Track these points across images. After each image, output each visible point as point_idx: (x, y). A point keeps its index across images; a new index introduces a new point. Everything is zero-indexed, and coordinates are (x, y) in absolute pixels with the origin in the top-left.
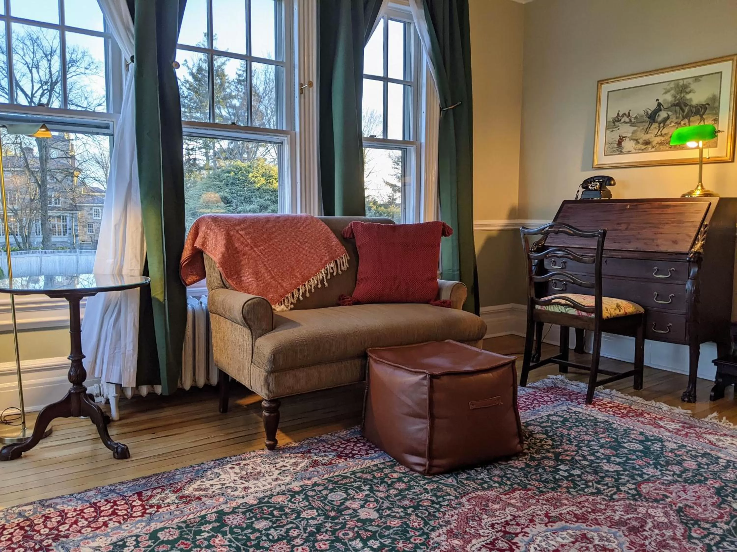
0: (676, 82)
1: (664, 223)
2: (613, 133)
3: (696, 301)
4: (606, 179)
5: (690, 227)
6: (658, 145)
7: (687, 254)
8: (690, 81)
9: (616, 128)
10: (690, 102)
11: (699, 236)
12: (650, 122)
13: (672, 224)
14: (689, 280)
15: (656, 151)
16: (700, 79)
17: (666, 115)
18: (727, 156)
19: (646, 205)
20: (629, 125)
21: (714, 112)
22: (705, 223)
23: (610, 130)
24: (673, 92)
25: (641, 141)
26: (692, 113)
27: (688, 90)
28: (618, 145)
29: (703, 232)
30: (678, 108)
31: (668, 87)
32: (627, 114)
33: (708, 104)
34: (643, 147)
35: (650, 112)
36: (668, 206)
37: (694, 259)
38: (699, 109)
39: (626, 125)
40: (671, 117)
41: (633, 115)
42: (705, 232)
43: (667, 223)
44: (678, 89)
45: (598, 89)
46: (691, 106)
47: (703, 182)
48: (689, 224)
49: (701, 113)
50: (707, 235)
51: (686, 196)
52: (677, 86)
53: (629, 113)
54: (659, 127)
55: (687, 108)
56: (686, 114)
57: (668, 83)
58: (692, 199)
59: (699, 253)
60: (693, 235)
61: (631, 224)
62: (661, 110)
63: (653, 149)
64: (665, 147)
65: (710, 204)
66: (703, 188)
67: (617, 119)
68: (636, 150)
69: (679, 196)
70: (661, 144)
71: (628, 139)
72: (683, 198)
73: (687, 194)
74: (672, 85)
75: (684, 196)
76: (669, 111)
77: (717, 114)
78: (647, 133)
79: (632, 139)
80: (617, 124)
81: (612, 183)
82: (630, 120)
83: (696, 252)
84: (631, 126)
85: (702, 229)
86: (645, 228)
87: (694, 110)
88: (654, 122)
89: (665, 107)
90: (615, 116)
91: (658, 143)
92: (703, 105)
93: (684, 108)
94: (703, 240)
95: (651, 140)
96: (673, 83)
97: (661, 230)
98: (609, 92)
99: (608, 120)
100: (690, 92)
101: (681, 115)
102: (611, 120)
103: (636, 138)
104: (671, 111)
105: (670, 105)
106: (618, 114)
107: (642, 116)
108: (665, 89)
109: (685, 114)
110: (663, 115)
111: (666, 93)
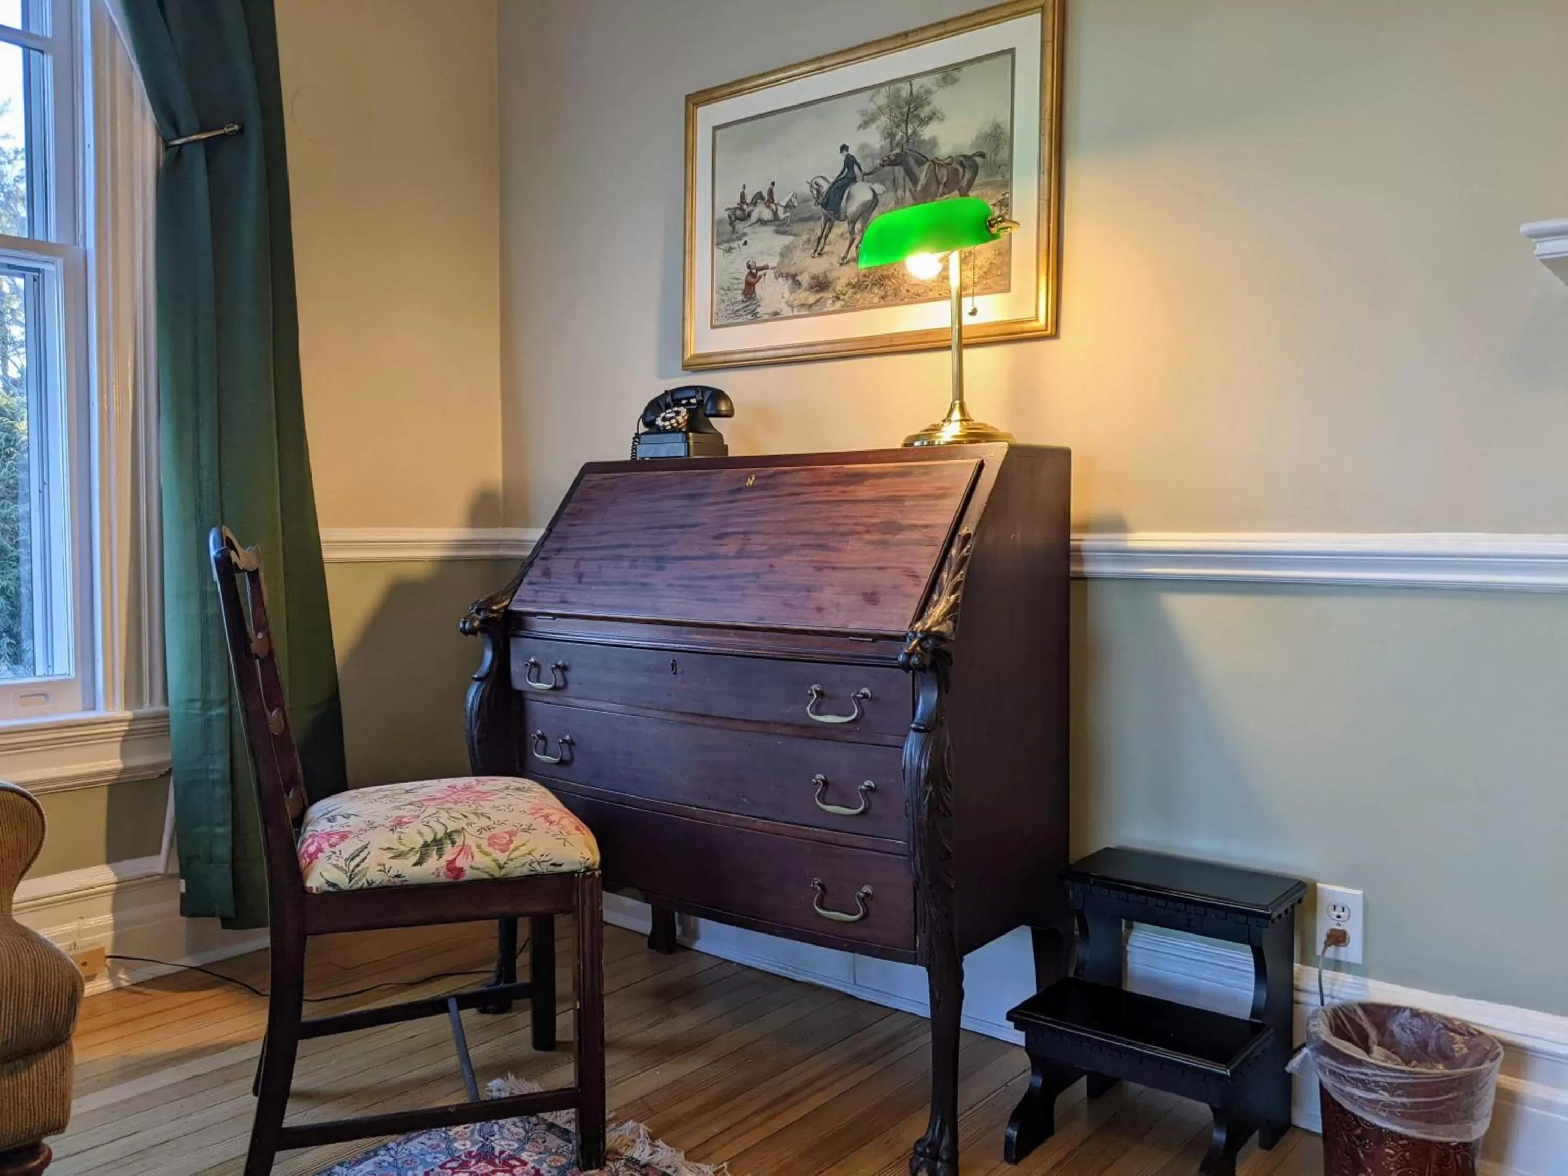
0: (892, 88)
1: (843, 534)
2: (732, 256)
3: (937, 807)
4: (707, 394)
5: (918, 543)
6: (851, 291)
7: (902, 638)
8: (928, 82)
9: (739, 239)
10: (931, 150)
11: (945, 575)
12: (827, 220)
13: (867, 537)
14: (913, 735)
15: (846, 309)
16: (955, 73)
17: (869, 196)
18: (1037, 320)
19: (801, 476)
20: (771, 229)
21: (999, 178)
22: (963, 531)
23: (725, 246)
24: (884, 120)
25: (804, 279)
26: (939, 184)
27: (925, 112)
28: (745, 293)
29: (955, 561)
30: (899, 171)
31: (872, 107)
32: (765, 194)
33: (982, 155)
34: (812, 299)
35: (825, 187)
36: (860, 478)
37: (921, 656)
38: (957, 170)
39: (764, 228)
40: (882, 200)
41: (782, 199)
42: (963, 561)
43: (853, 533)
44: (897, 112)
45: (690, 122)
46: (936, 162)
47: (965, 400)
48: (915, 535)
49: (964, 183)
50: (968, 574)
51: (917, 444)
52: (895, 98)
53: (770, 192)
54: (852, 232)
55: (926, 167)
56: (923, 188)
57: (870, 93)
58: (934, 452)
59: (939, 637)
60: (926, 570)
61: (755, 539)
62: (854, 180)
63: (839, 305)
64: (868, 296)
65: (981, 465)
66: (965, 418)
67: (740, 215)
68: (792, 307)
69: (897, 444)
70: (858, 286)
71: (770, 273)
72: (907, 451)
73: (917, 438)
74: (882, 99)
75: (908, 444)
76: (873, 182)
77: (1007, 184)
78: (820, 254)
79: (781, 275)
80: (740, 226)
81: (723, 407)
82: (775, 213)
83: (927, 634)
84: (777, 232)
85: (954, 551)
86: (789, 550)
87: (943, 173)
88: (839, 219)
89: (865, 169)
90: (735, 202)
91: (849, 285)
92: (965, 156)
93: (916, 169)
94: (953, 592)
95: (832, 276)
96: (884, 91)
97: (833, 557)
98: (715, 129)
99: (716, 217)
100: (930, 118)
101: (908, 193)
102: (725, 215)
103: (793, 270)
104: (882, 182)
105: (878, 162)
106: (743, 196)
107: (805, 201)
108: (863, 112)
109: (919, 187)
110: (861, 193)
111: (865, 125)
